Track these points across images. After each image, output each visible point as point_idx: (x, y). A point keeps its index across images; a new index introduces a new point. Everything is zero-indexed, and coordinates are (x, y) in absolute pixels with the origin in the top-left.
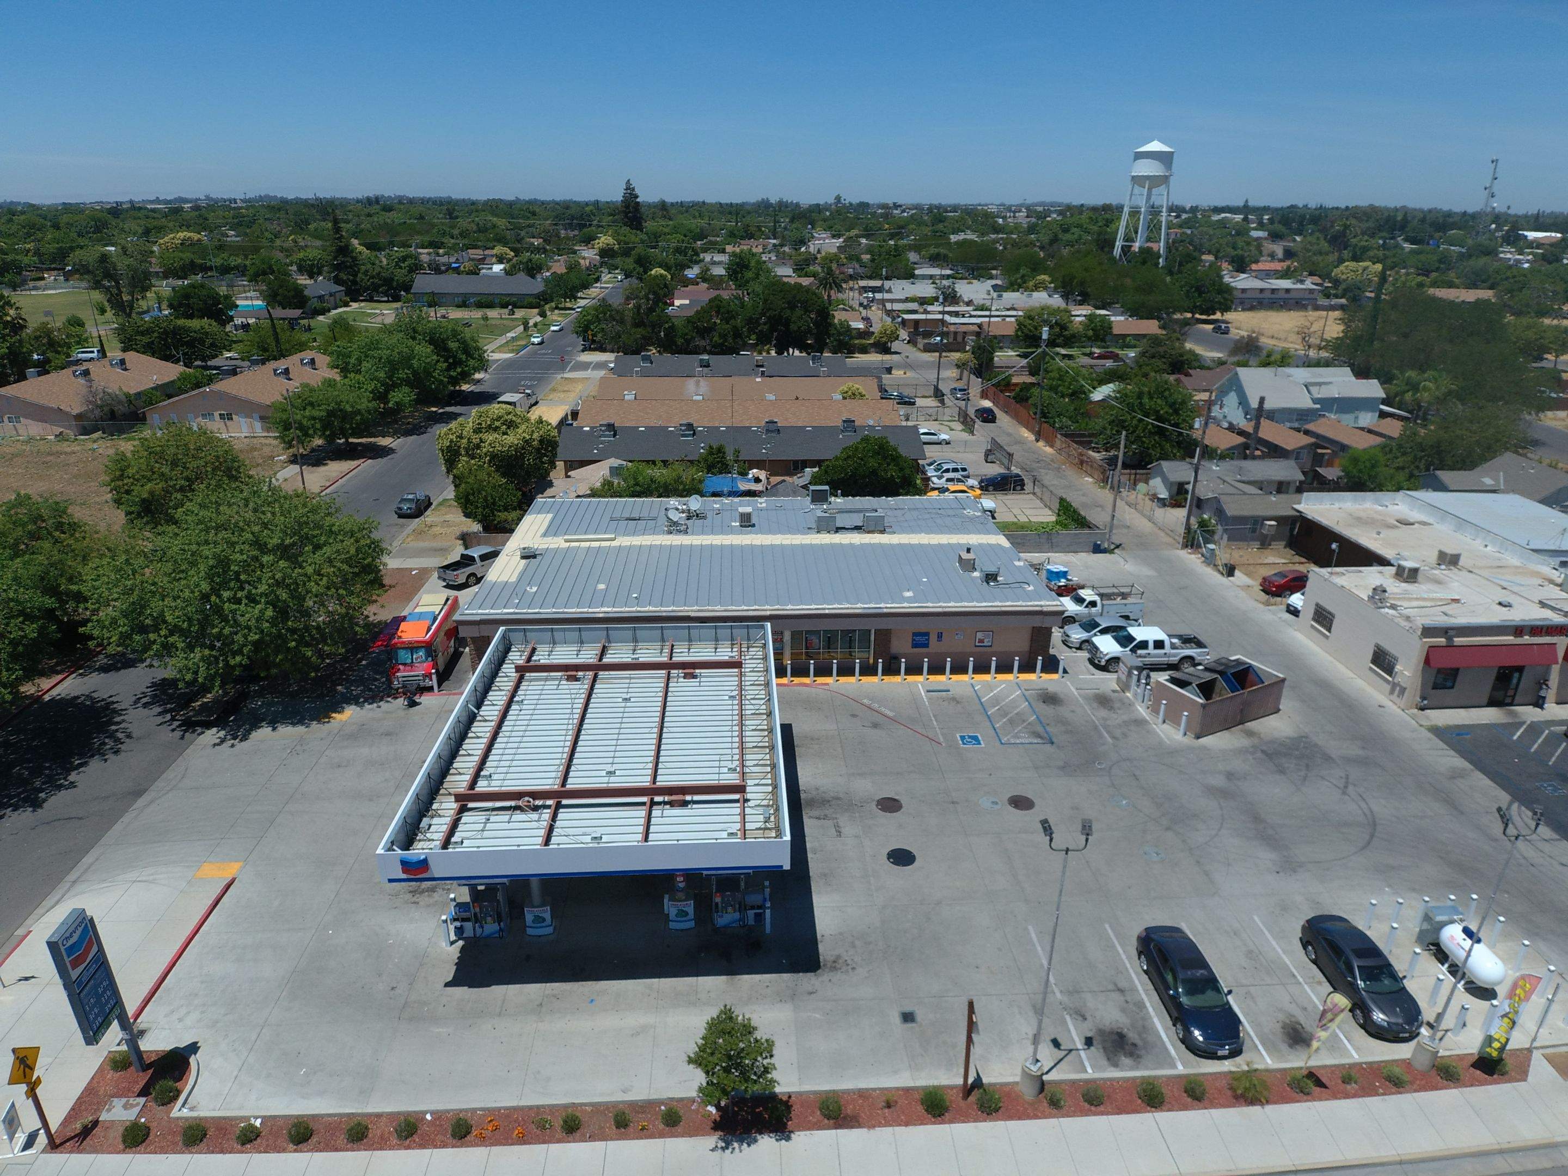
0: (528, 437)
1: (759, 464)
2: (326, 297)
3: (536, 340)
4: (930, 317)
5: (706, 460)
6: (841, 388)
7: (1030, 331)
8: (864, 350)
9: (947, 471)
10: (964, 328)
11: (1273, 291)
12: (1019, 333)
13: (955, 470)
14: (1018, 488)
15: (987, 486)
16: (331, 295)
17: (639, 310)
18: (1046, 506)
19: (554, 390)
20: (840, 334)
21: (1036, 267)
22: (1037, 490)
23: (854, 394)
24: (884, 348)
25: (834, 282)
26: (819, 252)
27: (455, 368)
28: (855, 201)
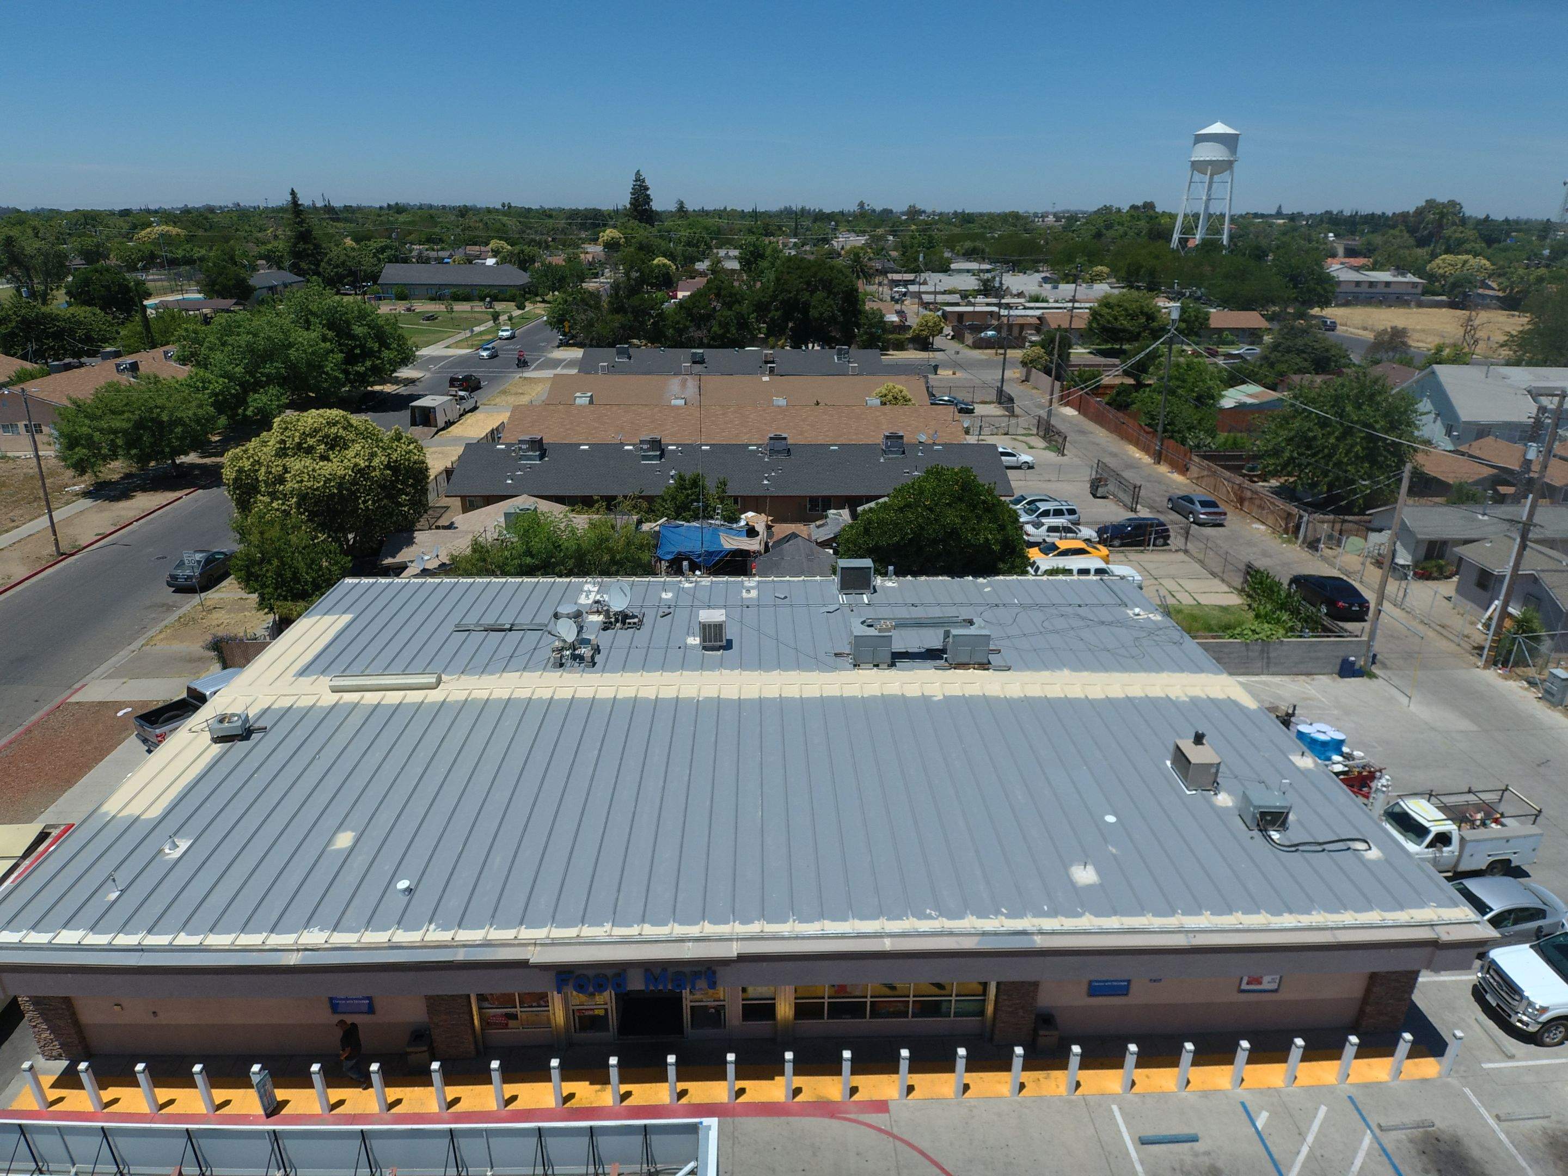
0: (363, 464)
1: (756, 504)
2: (279, 288)
3: (506, 334)
4: (978, 309)
5: (674, 499)
6: (878, 390)
7: (1109, 322)
8: (900, 346)
9: (1046, 513)
10: (1021, 321)
11: (1372, 284)
12: (1094, 325)
13: (1059, 513)
14: (1160, 541)
15: (1113, 538)
16: (285, 286)
17: (617, 294)
18: (1214, 575)
19: (504, 392)
20: (871, 326)
21: (1094, 257)
22: (1190, 546)
23: (896, 398)
24: (923, 344)
25: (862, 271)
26: (843, 248)
27: (363, 363)
28: (878, 208)
